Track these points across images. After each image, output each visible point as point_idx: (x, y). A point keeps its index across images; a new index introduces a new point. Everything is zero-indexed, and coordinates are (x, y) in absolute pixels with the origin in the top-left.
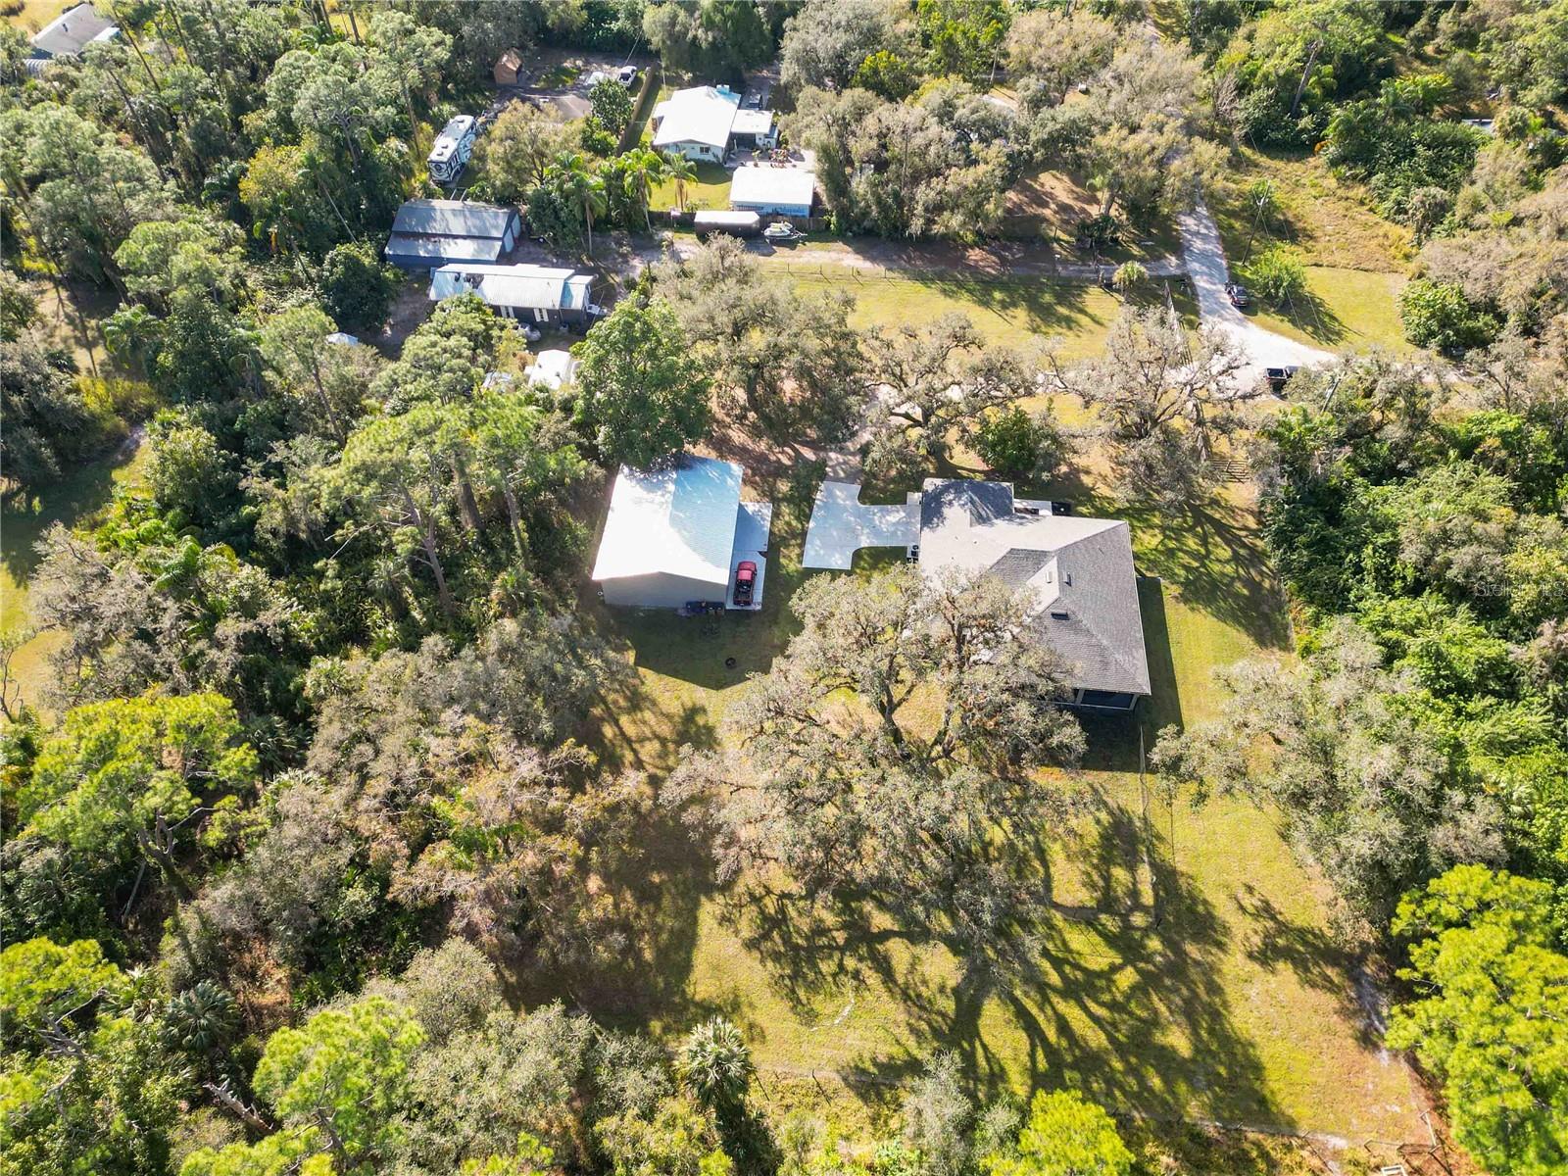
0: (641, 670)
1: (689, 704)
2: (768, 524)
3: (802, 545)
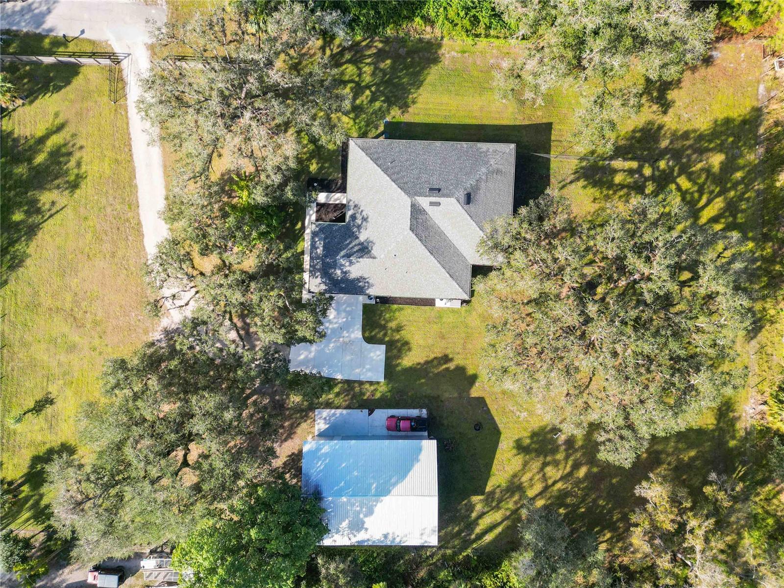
0: (488, 489)
1: (515, 451)
2: (339, 411)
3: (361, 383)
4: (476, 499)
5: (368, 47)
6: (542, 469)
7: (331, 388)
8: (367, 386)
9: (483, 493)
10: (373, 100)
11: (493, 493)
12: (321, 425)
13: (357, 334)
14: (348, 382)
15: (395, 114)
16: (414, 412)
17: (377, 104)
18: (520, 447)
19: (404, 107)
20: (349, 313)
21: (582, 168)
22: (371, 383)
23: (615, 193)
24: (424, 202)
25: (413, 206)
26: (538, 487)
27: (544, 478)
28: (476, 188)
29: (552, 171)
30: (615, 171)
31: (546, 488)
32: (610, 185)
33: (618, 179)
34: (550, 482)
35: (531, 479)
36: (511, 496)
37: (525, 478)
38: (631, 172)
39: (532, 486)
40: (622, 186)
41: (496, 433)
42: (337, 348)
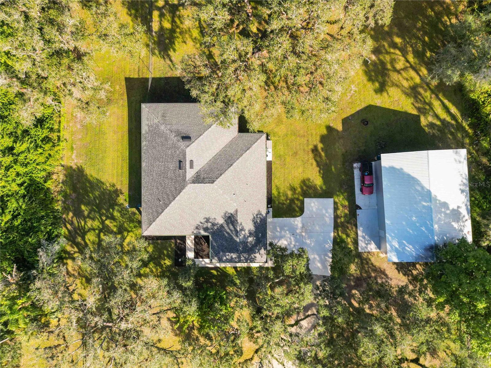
0: (415, 112)
1: (385, 94)
2: (360, 233)
3: (336, 217)
4: (424, 121)
5: (72, 224)
6: (398, 72)
7: (342, 241)
8: (339, 212)
9: (418, 117)
10: (113, 218)
11: (419, 109)
12: (372, 247)
13: (298, 222)
14: (336, 226)
15: (123, 200)
16: (357, 173)
17: (116, 214)
18: (381, 89)
19: (117, 193)
20: (282, 228)
21: (160, 54)
22: (336, 209)
23: (178, 27)
24: (190, 173)
25: (194, 182)
26: (412, 73)
27: (405, 69)
28: (178, 133)
29: (162, 76)
30: (162, 28)
31: (411, 67)
32: (173, 31)
33: (167, 25)
34: (408, 65)
35: (407, 80)
36: (420, 94)
37: (405, 84)
38: (162, 15)
39: (412, 78)
40: (173, 21)
41: (370, 108)
42: (310, 237)
